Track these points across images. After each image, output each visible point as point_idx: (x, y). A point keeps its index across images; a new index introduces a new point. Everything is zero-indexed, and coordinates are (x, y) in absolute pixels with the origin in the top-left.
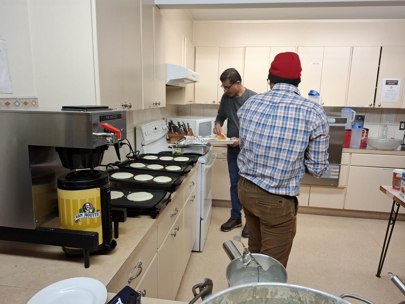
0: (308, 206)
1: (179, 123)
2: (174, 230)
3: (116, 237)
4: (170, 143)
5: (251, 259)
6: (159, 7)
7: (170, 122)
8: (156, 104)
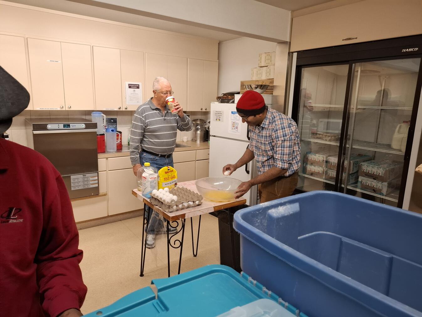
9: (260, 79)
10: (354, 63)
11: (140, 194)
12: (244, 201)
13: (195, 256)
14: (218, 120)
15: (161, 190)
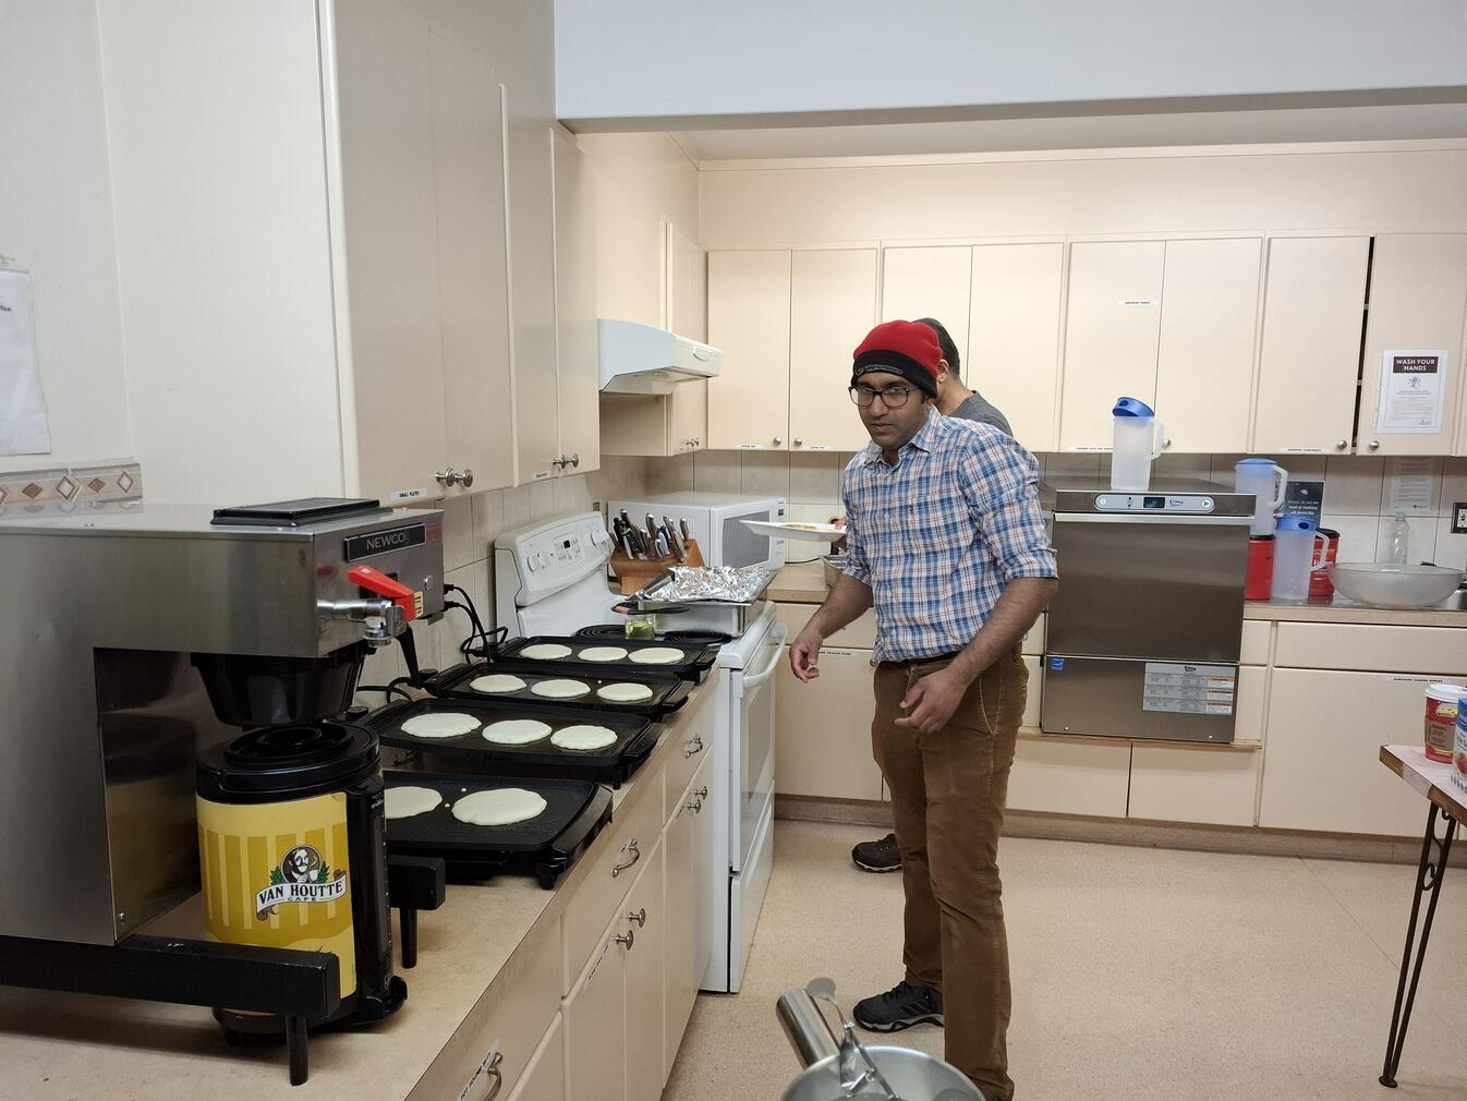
0: (1124, 816)
1: (650, 522)
2: (626, 921)
3: (409, 961)
4: (617, 591)
5: (867, 1072)
6: (570, 127)
7: (620, 519)
8: (564, 464)
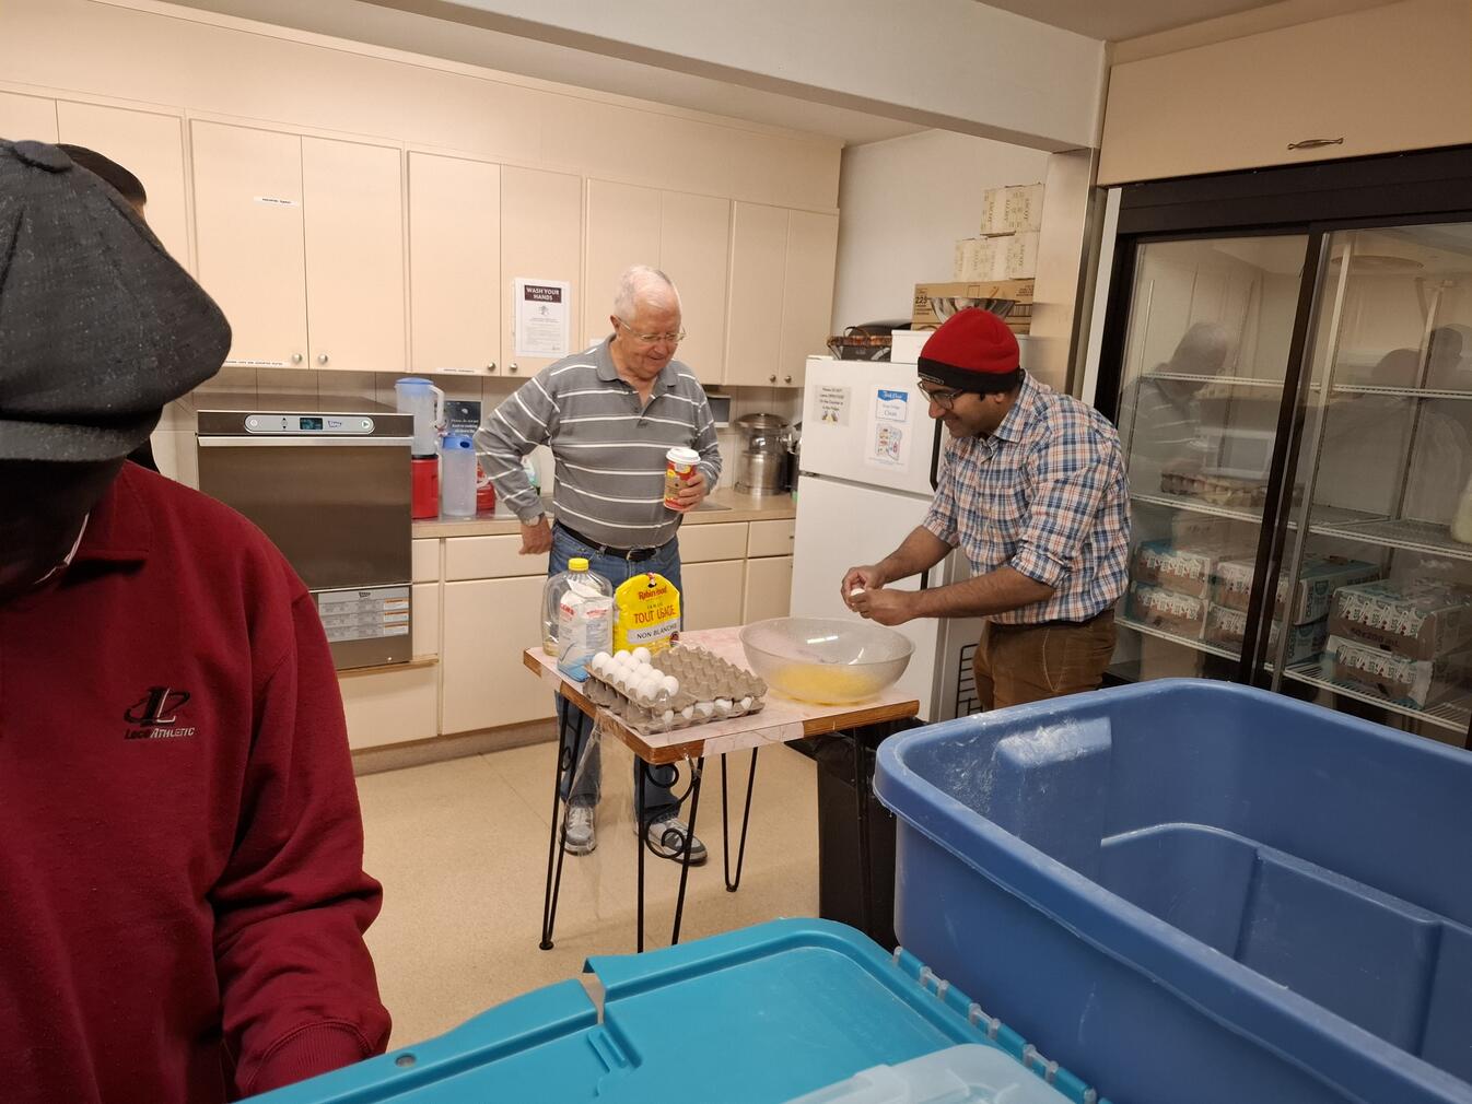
9: (986, 280)
10: (1327, 231)
11: (549, 664)
12: (913, 706)
13: (732, 889)
14: (829, 417)
15: (622, 654)
